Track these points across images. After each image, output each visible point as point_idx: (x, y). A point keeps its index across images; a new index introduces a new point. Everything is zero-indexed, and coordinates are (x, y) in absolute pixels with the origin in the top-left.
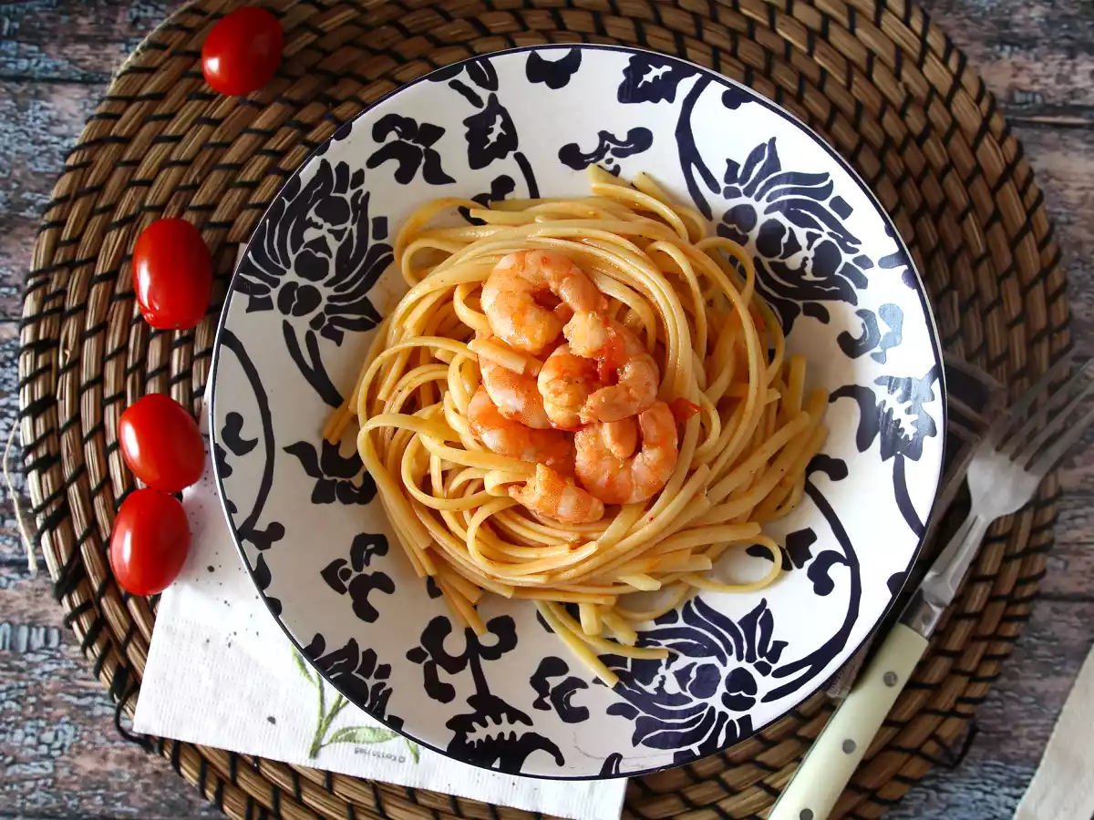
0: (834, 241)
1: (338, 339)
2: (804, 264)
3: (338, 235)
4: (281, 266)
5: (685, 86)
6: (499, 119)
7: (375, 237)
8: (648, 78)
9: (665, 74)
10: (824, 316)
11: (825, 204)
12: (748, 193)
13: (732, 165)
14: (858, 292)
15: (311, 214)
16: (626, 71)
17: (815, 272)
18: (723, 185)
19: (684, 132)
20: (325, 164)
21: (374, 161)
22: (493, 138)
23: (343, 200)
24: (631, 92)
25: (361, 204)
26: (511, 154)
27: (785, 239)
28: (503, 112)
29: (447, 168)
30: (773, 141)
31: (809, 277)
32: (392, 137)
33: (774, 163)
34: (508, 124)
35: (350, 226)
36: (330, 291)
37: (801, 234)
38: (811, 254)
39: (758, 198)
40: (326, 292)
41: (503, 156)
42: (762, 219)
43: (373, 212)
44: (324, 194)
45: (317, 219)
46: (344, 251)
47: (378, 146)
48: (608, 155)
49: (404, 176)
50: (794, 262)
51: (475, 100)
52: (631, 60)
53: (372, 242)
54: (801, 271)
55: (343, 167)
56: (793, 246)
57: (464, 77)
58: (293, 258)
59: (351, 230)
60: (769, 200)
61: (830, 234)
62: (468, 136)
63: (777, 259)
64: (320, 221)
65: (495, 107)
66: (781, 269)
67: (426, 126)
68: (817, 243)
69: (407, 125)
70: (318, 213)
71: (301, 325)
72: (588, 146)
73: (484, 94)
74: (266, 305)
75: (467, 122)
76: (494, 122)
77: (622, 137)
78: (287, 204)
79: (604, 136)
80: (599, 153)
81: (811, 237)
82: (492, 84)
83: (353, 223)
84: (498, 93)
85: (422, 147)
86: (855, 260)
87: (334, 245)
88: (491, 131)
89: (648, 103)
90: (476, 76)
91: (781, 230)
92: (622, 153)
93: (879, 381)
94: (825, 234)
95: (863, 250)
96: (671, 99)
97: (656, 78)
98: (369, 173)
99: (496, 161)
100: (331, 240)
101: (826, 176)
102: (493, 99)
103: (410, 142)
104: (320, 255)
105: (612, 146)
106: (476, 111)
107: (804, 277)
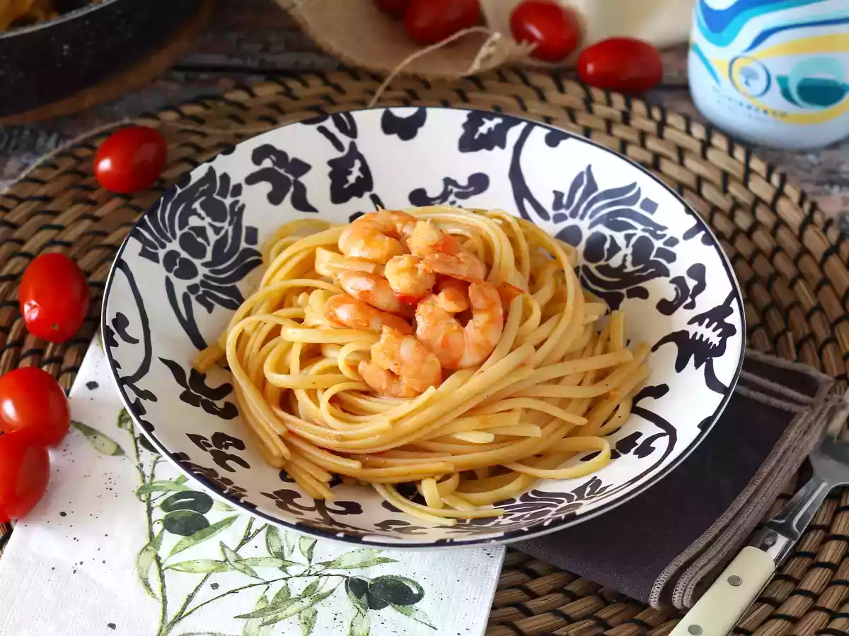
0: (647, 234)
1: (210, 308)
2: (624, 260)
3: (217, 230)
4: (169, 235)
5: (514, 134)
6: (358, 164)
7: (247, 241)
8: (483, 130)
9: (497, 126)
10: (644, 294)
11: (636, 208)
12: (573, 215)
13: (558, 195)
14: (669, 266)
15: (196, 205)
16: (465, 125)
17: (634, 263)
18: (551, 213)
19: (516, 174)
20: (211, 172)
21: (252, 179)
22: (352, 179)
23: (223, 204)
24: (469, 143)
25: (237, 213)
26: (367, 195)
27: (607, 245)
28: (361, 158)
29: (311, 198)
30: (589, 167)
31: (630, 268)
32: (267, 163)
33: (592, 186)
34: (365, 169)
35: (226, 226)
36: (206, 271)
37: (620, 237)
38: (630, 250)
39: (582, 218)
40: (203, 271)
41: (360, 195)
42: (586, 234)
43: (247, 221)
44: (209, 193)
45: (200, 211)
46: (220, 244)
47: (256, 169)
48: (452, 198)
49: (275, 198)
50: (615, 262)
51: (338, 145)
52: (469, 116)
53: (243, 245)
54: (623, 266)
55: (225, 178)
56: (615, 248)
57: (329, 124)
58: (179, 233)
59: (227, 232)
60: (591, 217)
61: (644, 230)
62: (331, 175)
63: (602, 263)
64: (203, 213)
65: (354, 154)
66: (606, 270)
67: (296, 161)
68: (634, 240)
69: (281, 157)
70: (202, 205)
71: (181, 286)
72: (434, 190)
73: (345, 140)
74: (154, 258)
75: (331, 163)
76: (353, 165)
77: (463, 181)
78: (179, 191)
79: (448, 181)
80: (444, 197)
81: (628, 237)
82: (352, 133)
83: (230, 224)
84: (357, 141)
85: (291, 178)
86: (665, 243)
87: (213, 237)
88: (350, 173)
89: (484, 152)
90: (340, 124)
91: (604, 238)
92: (463, 195)
93: (691, 322)
94: (639, 231)
95: (669, 233)
96: (503, 146)
97: (490, 130)
98: (245, 187)
99: (354, 200)
100: (210, 232)
101: (633, 185)
102: (353, 146)
103: (282, 171)
104: (200, 240)
105: (455, 190)
106: (338, 155)
107: (626, 271)
